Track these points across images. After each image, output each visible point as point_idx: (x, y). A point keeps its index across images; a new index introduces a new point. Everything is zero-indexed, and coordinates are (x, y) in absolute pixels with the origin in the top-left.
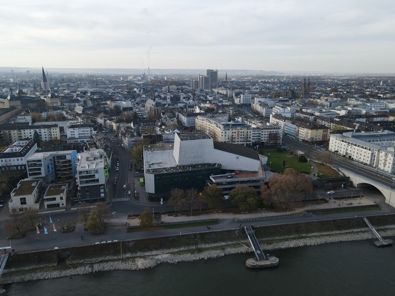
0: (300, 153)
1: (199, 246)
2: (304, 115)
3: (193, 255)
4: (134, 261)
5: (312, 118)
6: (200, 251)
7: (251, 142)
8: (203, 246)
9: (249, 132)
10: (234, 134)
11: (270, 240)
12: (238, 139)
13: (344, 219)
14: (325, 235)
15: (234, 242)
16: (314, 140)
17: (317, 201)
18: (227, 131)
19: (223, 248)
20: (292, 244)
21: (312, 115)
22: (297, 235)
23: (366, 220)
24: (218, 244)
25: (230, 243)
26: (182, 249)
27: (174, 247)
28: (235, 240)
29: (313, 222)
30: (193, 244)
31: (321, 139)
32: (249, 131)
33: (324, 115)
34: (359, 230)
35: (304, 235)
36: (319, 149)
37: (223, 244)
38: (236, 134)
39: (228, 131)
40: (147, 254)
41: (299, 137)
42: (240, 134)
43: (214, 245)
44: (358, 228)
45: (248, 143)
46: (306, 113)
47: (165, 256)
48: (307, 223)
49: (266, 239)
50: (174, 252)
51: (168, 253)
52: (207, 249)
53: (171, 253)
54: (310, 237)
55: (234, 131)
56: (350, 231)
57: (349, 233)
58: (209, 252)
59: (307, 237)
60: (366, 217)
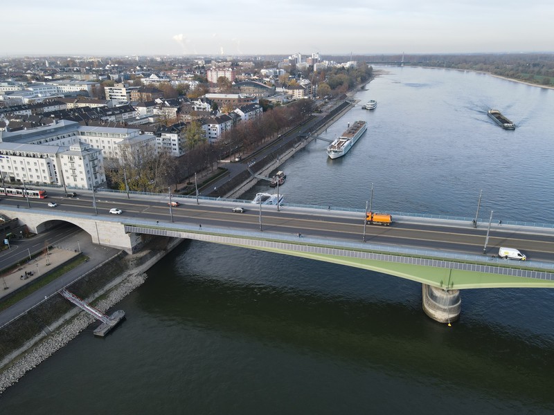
23: (68, 295)
34: (61, 321)
44: (57, 318)
56: (43, 334)
57: (41, 340)
60: (67, 289)
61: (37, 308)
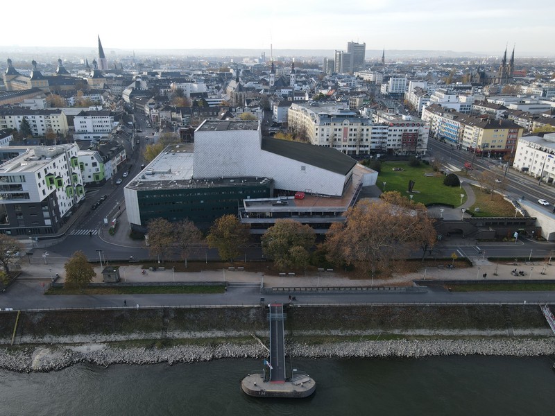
0: (455, 169)
1: (169, 335)
2: (488, 109)
3: (148, 351)
4: (30, 352)
5: (499, 113)
6: (166, 343)
7: (367, 149)
8: (177, 335)
9: (365, 130)
10: (338, 132)
11: (319, 336)
12: (345, 141)
13: (496, 306)
14: (443, 337)
15: (242, 333)
16: (490, 148)
17: (448, 263)
18: (326, 128)
19: (214, 343)
20: (363, 349)
21: (502, 107)
22: (380, 331)
23: (547, 313)
24: (209, 334)
25: (233, 333)
26: (134, 336)
27: (120, 331)
28: (245, 329)
29: (422, 306)
30: (158, 329)
31: (503, 148)
32: (365, 128)
33: (525, 108)
34: (527, 332)
35: (397, 332)
36: (493, 164)
37: (220, 334)
38: (342, 133)
39: (328, 127)
40: (62, 339)
41: (464, 144)
42: (349, 132)
43: (199, 335)
44: (525, 327)
45: (362, 149)
46: (493, 105)
47: (95, 347)
48: (407, 307)
49: (311, 332)
50: (116, 342)
51: (104, 343)
52: (183, 342)
53: (110, 343)
54: (408, 338)
55: (338, 127)
56: (506, 332)
57: (502, 336)
58: (184, 349)
59: (401, 337)
60: (549, 306)
61: (512, 307)
